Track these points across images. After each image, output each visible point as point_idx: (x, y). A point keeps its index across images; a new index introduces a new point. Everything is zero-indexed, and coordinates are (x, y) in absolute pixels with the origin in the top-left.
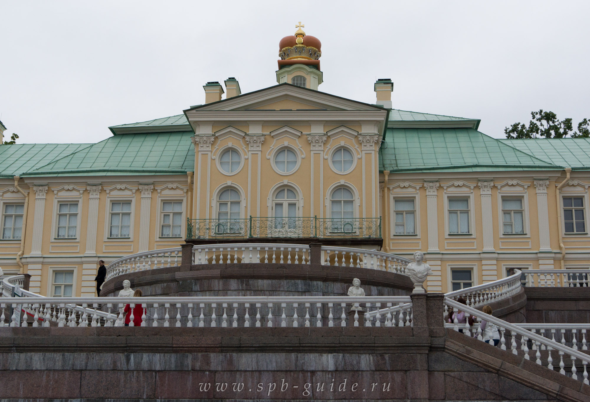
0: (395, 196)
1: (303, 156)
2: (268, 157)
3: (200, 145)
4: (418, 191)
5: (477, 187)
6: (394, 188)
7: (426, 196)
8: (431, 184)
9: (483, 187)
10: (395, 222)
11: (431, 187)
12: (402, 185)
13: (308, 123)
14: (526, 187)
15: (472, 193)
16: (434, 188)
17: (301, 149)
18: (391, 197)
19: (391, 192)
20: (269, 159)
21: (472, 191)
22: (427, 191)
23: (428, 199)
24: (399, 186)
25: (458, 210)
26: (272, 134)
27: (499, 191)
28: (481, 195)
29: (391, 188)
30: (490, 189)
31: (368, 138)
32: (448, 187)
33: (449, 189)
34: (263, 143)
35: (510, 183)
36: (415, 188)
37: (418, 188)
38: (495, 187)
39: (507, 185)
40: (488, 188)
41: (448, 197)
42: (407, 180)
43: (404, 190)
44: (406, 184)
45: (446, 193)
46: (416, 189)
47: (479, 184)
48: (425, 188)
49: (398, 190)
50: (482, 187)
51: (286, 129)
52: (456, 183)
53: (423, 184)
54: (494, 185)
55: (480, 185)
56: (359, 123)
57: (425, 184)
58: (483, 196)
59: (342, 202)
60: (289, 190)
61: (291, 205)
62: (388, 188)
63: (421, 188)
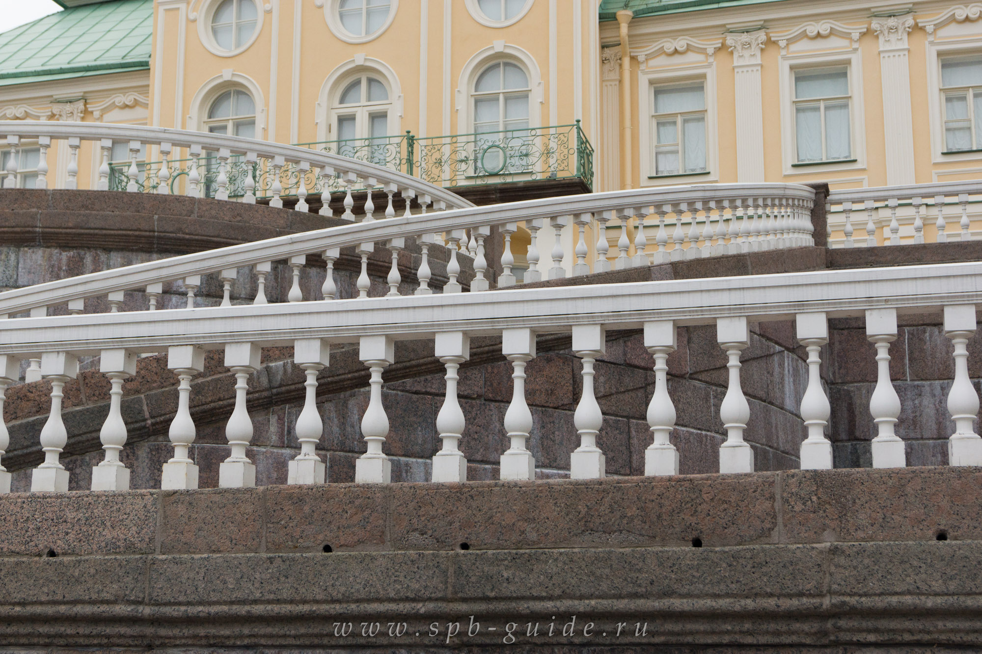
0: (653, 76)
2: (318, 4)
4: (711, 60)
5: (868, 33)
6: (649, 57)
7: (734, 68)
8: (745, 37)
9: (886, 32)
10: (654, 143)
11: (747, 45)
12: (669, 45)
15: (856, 50)
16: (753, 46)
18: (643, 81)
19: (642, 67)
21: (855, 45)
22: (736, 55)
23: (737, 77)
24: (661, 52)
25: (820, 100)
27: (931, 38)
28: (879, 53)
29: (641, 58)
30: (905, 36)
32: (790, 41)
33: (794, 47)
35: (961, 13)
36: (703, 51)
37: (710, 51)
38: (917, 28)
39: (952, 19)
40: (900, 32)
41: (792, 68)
42: (683, 31)
43: (677, 59)
44: (681, 43)
45: (785, 58)
46: (707, 55)
47: (875, 25)
48: (730, 50)
49: (661, 61)
50: (882, 32)
52: (812, 28)
53: (725, 39)
54: (916, 24)
55: (877, 26)
57: (728, 38)
58: (886, 55)
59: (501, 97)
60: (370, 81)
61: (377, 117)
62: (633, 58)
63: (718, 50)
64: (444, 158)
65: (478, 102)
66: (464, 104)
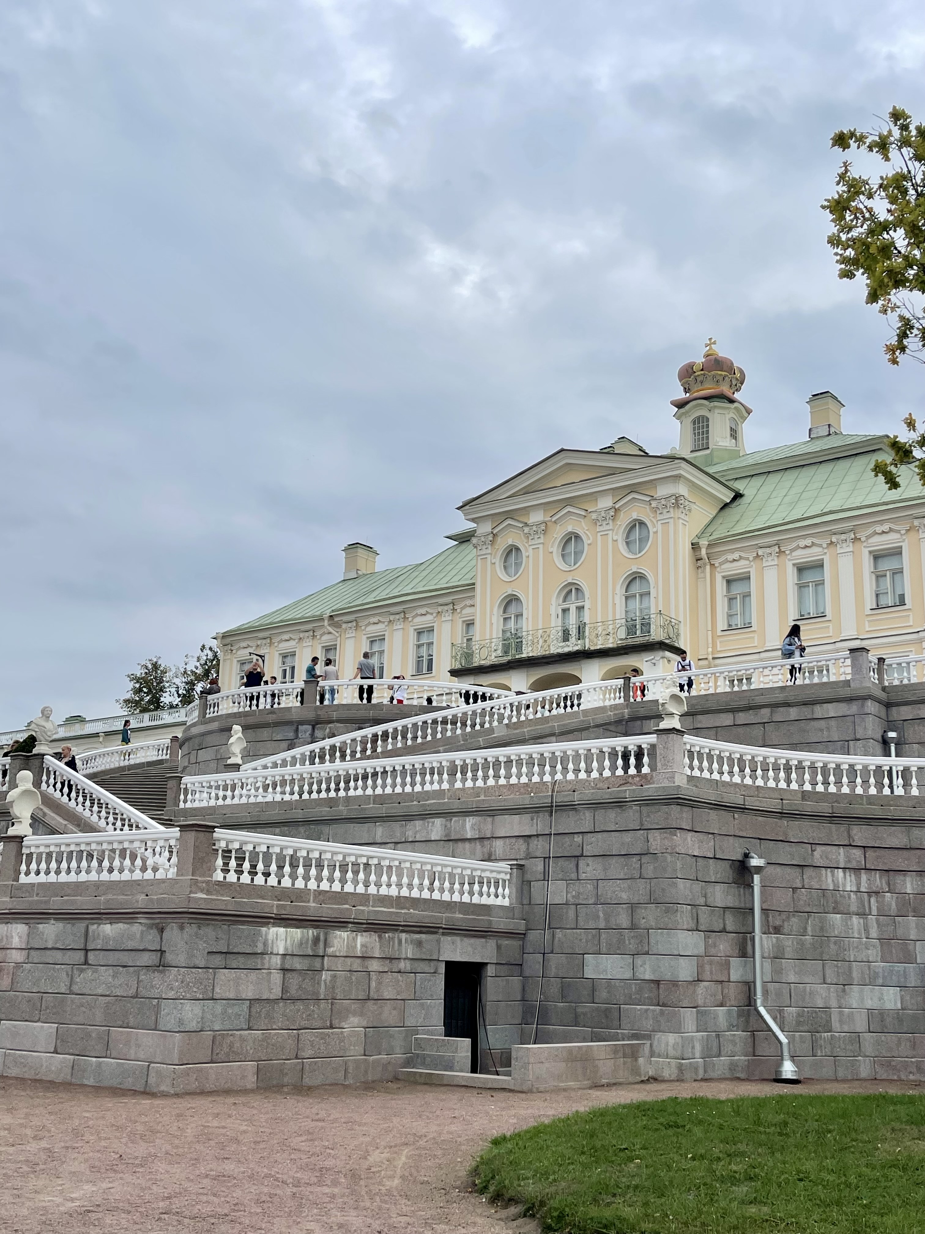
0: (723, 574)
1: (589, 542)
2: (550, 551)
4: (752, 563)
5: (832, 544)
6: (721, 564)
7: (763, 568)
8: (768, 550)
9: (840, 543)
10: (726, 610)
11: (769, 555)
12: (730, 557)
13: (593, 496)
14: (903, 532)
15: (826, 553)
16: (773, 554)
17: (587, 532)
18: (720, 577)
19: (718, 569)
20: (552, 553)
21: (826, 551)
22: (764, 560)
23: (765, 572)
24: (727, 561)
25: (809, 582)
26: (554, 519)
27: (864, 545)
28: (838, 554)
29: (716, 565)
30: (850, 544)
31: (663, 502)
32: (792, 550)
33: (794, 554)
34: (545, 533)
35: (879, 529)
36: (747, 559)
37: (751, 559)
38: (856, 540)
39: (875, 533)
40: (848, 542)
41: (794, 565)
42: (737, 549)
43: (735, 564)
44: (736, 556)
45: (789, 560)
46: (750, 561)
47: (834, 540)
48: (761, 558)
49: (727, 566)
50: (838, 543)
51: (569, 509)
52: (802, 543)
53: (758, 551)
54: (856, 537)
56: (653, 483)
58: (841, 555)
59: (637, 595)
60: (577, 589)
61: (580, 609)
62: (712, 565)
63: (755, 558)
64: (600, 633)
65: (627, 598)
66: (620, 601)
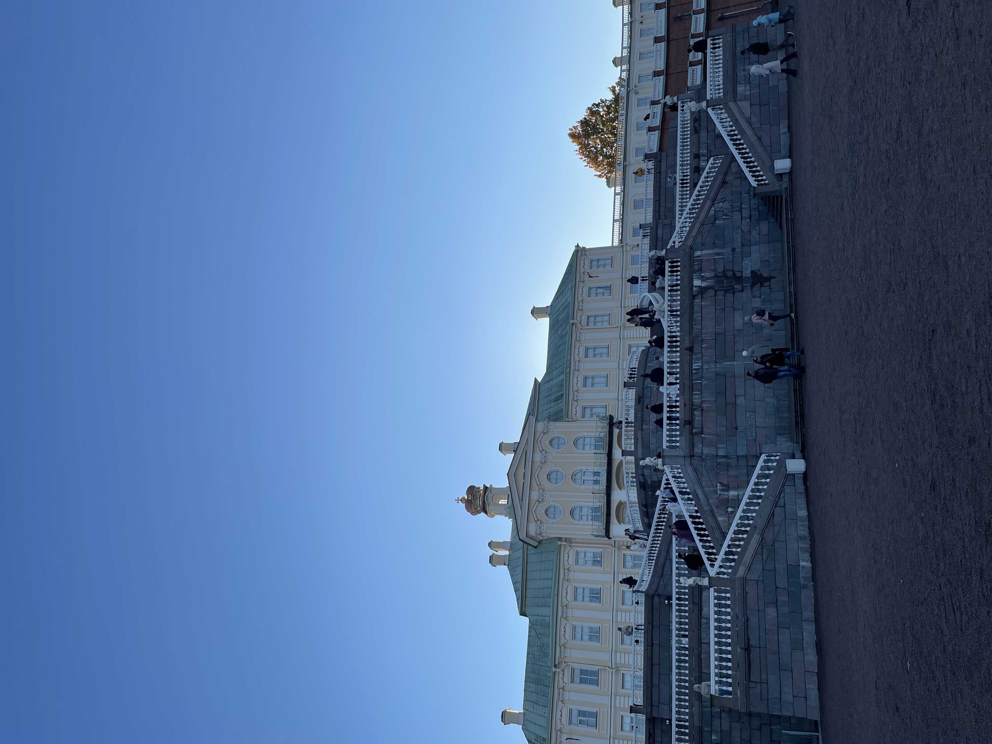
1: (554, 466)
3: (542, 531)
17: (549, 467)
20: (554, 487)
26: (539, 484)
34: (543, 490)
51: (536, 476)
